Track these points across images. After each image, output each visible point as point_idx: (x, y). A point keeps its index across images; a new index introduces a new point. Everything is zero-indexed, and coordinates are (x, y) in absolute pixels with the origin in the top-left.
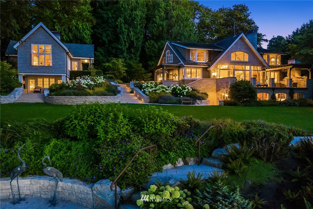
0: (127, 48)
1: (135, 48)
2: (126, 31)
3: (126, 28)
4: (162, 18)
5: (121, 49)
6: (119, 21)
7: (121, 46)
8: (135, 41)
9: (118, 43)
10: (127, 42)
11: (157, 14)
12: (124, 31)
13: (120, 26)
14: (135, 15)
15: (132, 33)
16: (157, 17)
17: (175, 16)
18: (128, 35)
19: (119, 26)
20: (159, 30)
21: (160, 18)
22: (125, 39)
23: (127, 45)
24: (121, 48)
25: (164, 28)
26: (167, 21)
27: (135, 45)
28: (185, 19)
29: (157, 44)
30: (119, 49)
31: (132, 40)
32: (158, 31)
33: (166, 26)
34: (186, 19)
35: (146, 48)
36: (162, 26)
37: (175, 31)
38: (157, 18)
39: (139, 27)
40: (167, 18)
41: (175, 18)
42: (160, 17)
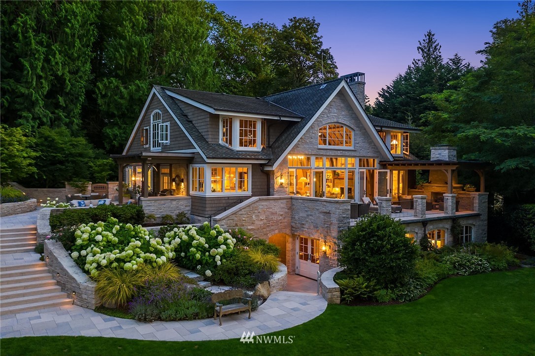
0: (45, 93)
1: (67, 94)
2: (42, 49)
3: (40, 43)
4: (138, 28)
5: (28, 97)
6: (19, 23)
7: (28, 88)
8: (68, 79)
9: (18, 81)
10: (46, 79)
11: (127, 16)
12: (36, 49)
13: (25, 37)
14: (66, 11)
15: (58, 56)
16: (127, 23)
17: (171, 27)
18: (47, 60)
19: (20, 35)
20: (132, 56)
21: (135, 27)
22: (39, 71)
23: (44, 85)
24: (27, 92)
25: (144, 51)
26: (150, 35)
27: (69, 88)
28: (194, 35)
29: (126, 88)
30: (23, 95)
31: (60, 73)
32: (129, 58)
33: (148, 48)
34: (196, 35)
35: (97, 95)
36: (139, 46)
37: (170, 60)
38: (125, 26)
39: (78, 43)
40: (150, 30)
41: (170, 31)
42: (134, 25)
